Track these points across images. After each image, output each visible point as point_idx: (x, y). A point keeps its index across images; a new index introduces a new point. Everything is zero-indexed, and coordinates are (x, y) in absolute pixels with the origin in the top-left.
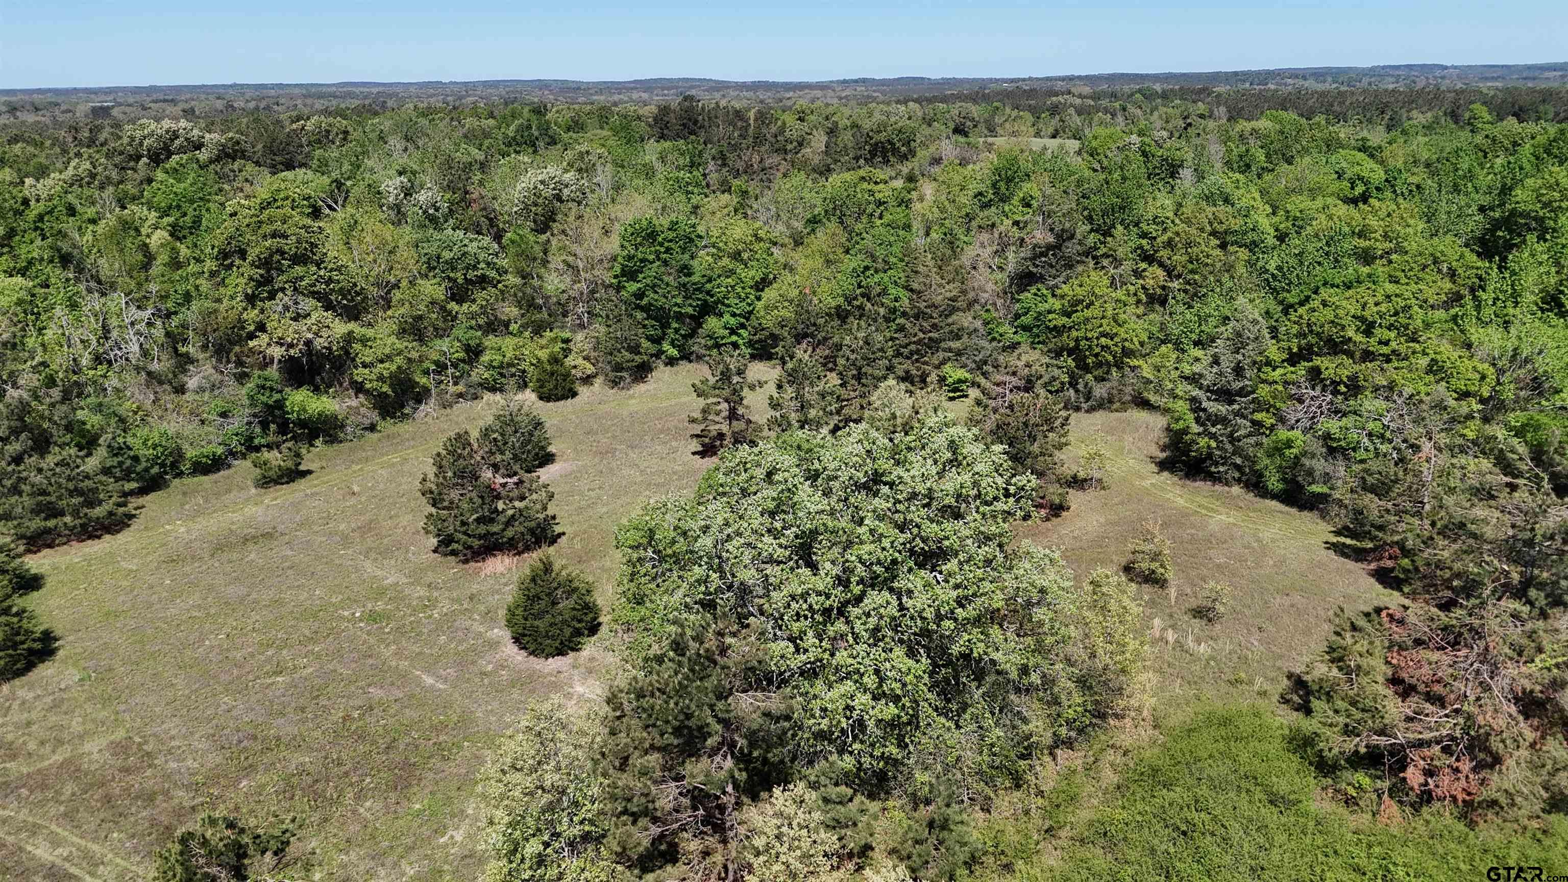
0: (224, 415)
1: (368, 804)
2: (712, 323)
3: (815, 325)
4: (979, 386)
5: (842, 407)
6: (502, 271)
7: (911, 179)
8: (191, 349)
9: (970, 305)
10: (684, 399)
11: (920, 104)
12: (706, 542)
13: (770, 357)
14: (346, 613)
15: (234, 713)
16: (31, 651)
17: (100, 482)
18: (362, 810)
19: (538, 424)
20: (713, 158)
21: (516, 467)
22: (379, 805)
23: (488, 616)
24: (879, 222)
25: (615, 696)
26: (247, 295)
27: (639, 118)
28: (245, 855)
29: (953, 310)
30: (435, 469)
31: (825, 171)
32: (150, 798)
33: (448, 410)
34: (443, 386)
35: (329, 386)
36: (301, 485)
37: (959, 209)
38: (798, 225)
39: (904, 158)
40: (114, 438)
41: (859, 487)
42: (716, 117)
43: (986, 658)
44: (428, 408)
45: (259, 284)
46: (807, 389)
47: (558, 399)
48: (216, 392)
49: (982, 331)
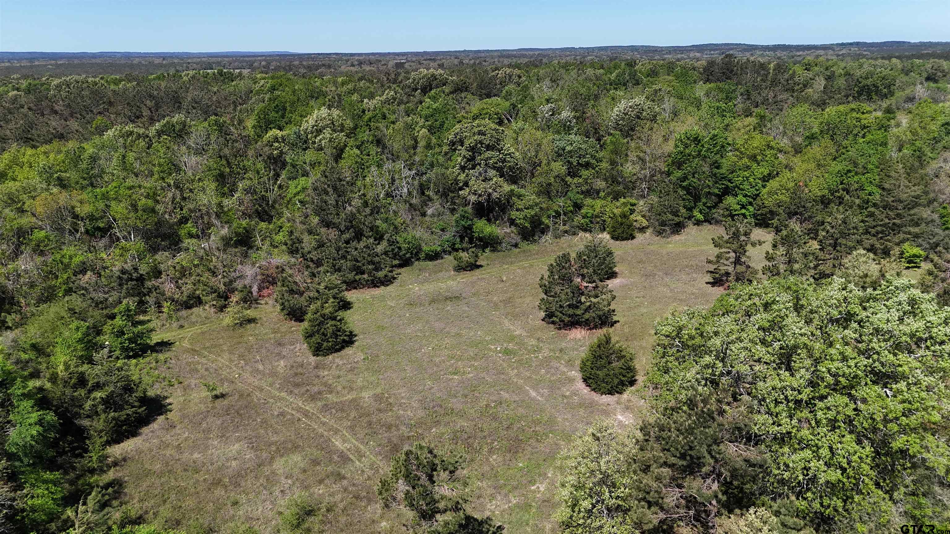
0: (443, 230)
1: (495, 457)
2: (730, 200)
3: (804, 207)
4: (932, 261)
5: (818, 265)
6: (599, 160)
7: (889, 111)
8: (431, 193)
9: (930, 202)
10: (704, 248)
11: (901, 60)
12: (717, 342)
13: (767, 226)
14: (493, 347)
15: (432, 391)
16: (344, 341)
17: (383, 259)
18: (491, 460)
19: (610, 254)
20: (742, 94)
21: (595, 278)
22: (500, 459)
23: (570, 363)
24: (861, 140)
25: (646, 427)
26: (461, 166)
27: (694, 69)
28: (435, 470)
29: (916, 205)
30: (548, 273)
31: (822, 104)
32: (389, 427)
33: (558, 240)
34: (557, 226)
35: (496, 220)
36: (477, 272)
37: (928, 134)
38: (799, 140)
39: (886, 96)
40: (391, 236)
41: (832, 321)
42: (746, 68)
43: (919, 456)
44: (548, 238)
45: (469, 160)
46: (794, 250)
47: (623, 239)
48: (440, 218)
49: (938, 221)
